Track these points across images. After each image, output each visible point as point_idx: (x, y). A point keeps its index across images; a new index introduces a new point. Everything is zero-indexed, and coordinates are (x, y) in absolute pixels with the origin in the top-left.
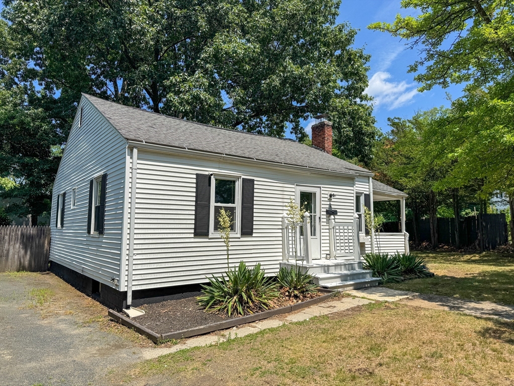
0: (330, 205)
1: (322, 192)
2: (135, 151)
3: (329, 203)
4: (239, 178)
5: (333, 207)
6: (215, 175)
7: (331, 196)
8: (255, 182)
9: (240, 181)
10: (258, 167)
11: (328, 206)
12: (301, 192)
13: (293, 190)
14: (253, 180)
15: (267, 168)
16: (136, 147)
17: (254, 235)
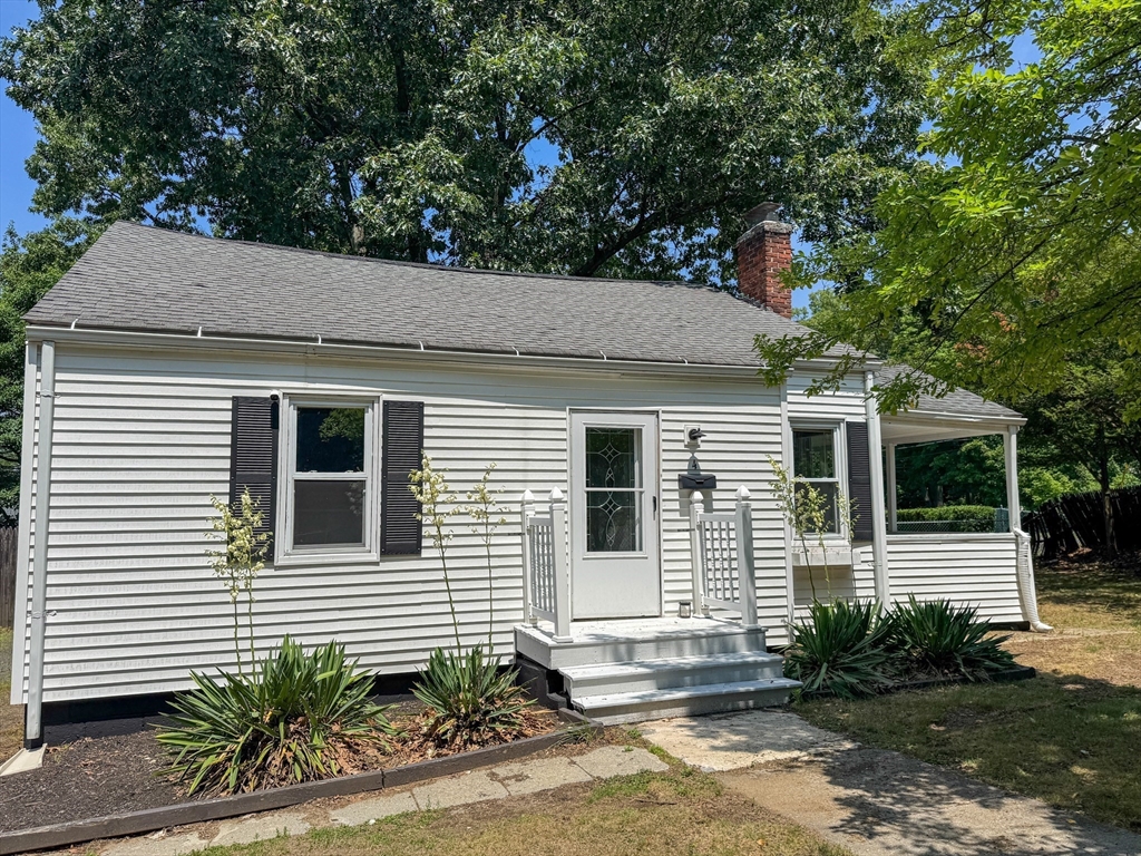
0: (694, 463)
1: (664, 426)
2: (48, 350)
3: (688, 456)
4: (372, 400)
5: (702, 466)
6: (291, 397)
7: (694, 435)
8: (427, 411)
9: (378, 409)
10: (434, 368)
11: (685, 466)
12: (587, 429)
13: (562, 424)
14: (421, 405)
15: (468, 370)
16: (48, 341)
17: (425, 553)
